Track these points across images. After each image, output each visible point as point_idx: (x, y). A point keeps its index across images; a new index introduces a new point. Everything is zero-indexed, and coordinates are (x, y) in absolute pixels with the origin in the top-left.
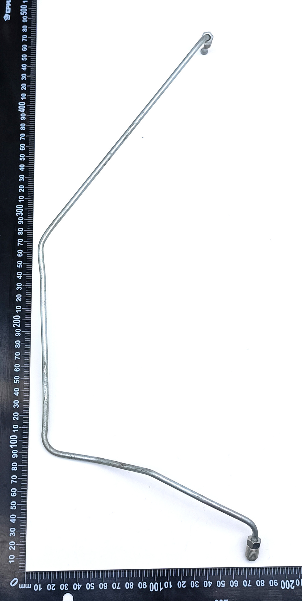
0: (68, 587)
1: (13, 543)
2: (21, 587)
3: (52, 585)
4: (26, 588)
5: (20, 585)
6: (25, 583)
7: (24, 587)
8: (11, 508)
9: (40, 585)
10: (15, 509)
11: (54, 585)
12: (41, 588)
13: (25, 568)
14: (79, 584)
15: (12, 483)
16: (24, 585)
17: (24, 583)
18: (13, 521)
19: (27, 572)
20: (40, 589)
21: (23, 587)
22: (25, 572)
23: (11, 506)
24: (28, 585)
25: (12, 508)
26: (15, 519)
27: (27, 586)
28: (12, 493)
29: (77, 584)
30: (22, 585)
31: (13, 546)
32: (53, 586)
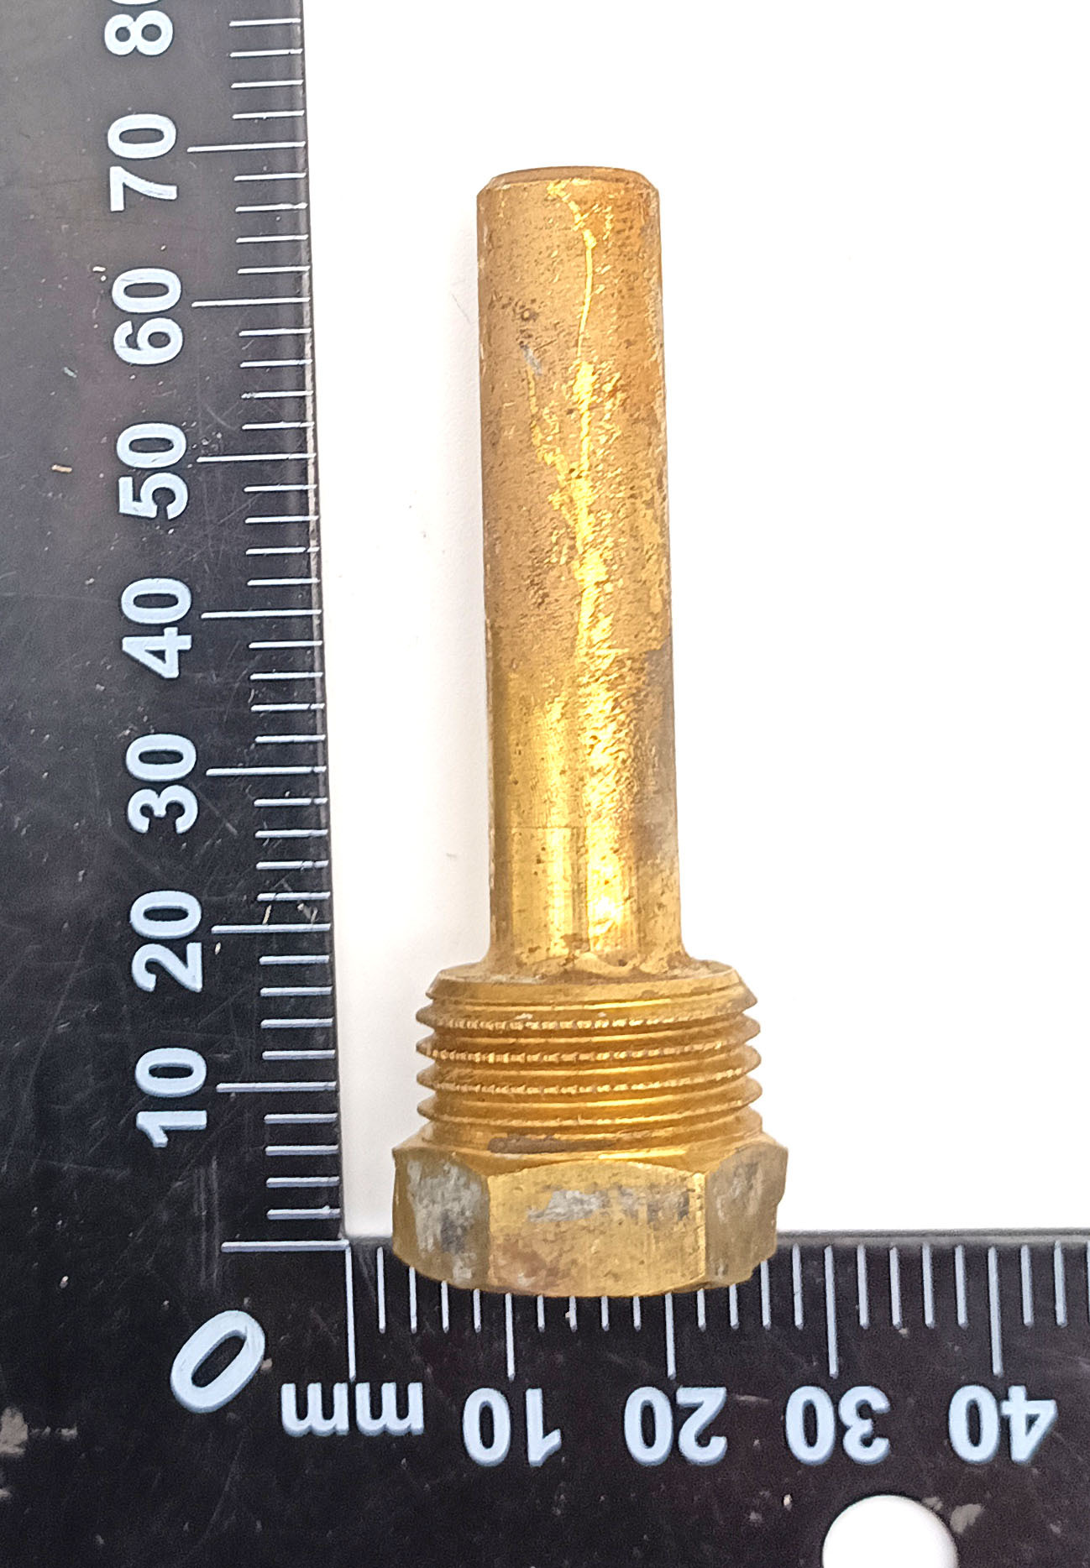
0: (881, 1425)
1: (180, 914)
2: (302, 1413)
3: (685, 1396)
4: (367, 1424)
5: (288, 1392)
6: (352, 1373)
7: (340, 1422)
8: (127, 505)
9: (534, 1400)
10: (174, 510)
11: (709, 1400)
12: (555, 1438)
13: (334, 1197)
14: (1018, 1393)
15: (117, 203)
16: (340, 1392)
17: (344, 1378)
18: (160, 655)
19: (364, 1250)
20: (541, 1445)
21: (328, 1412)
22: (344, 1243)
23: (126, 484)
24: (389, 1391)
25: (137, 497)
26: (182, 626)
27: (376, 1412)
28: (126, 329)
29: (1001, 1397)
30: (314, 1392)
31: (178, 946)
32: (692, 1409)
